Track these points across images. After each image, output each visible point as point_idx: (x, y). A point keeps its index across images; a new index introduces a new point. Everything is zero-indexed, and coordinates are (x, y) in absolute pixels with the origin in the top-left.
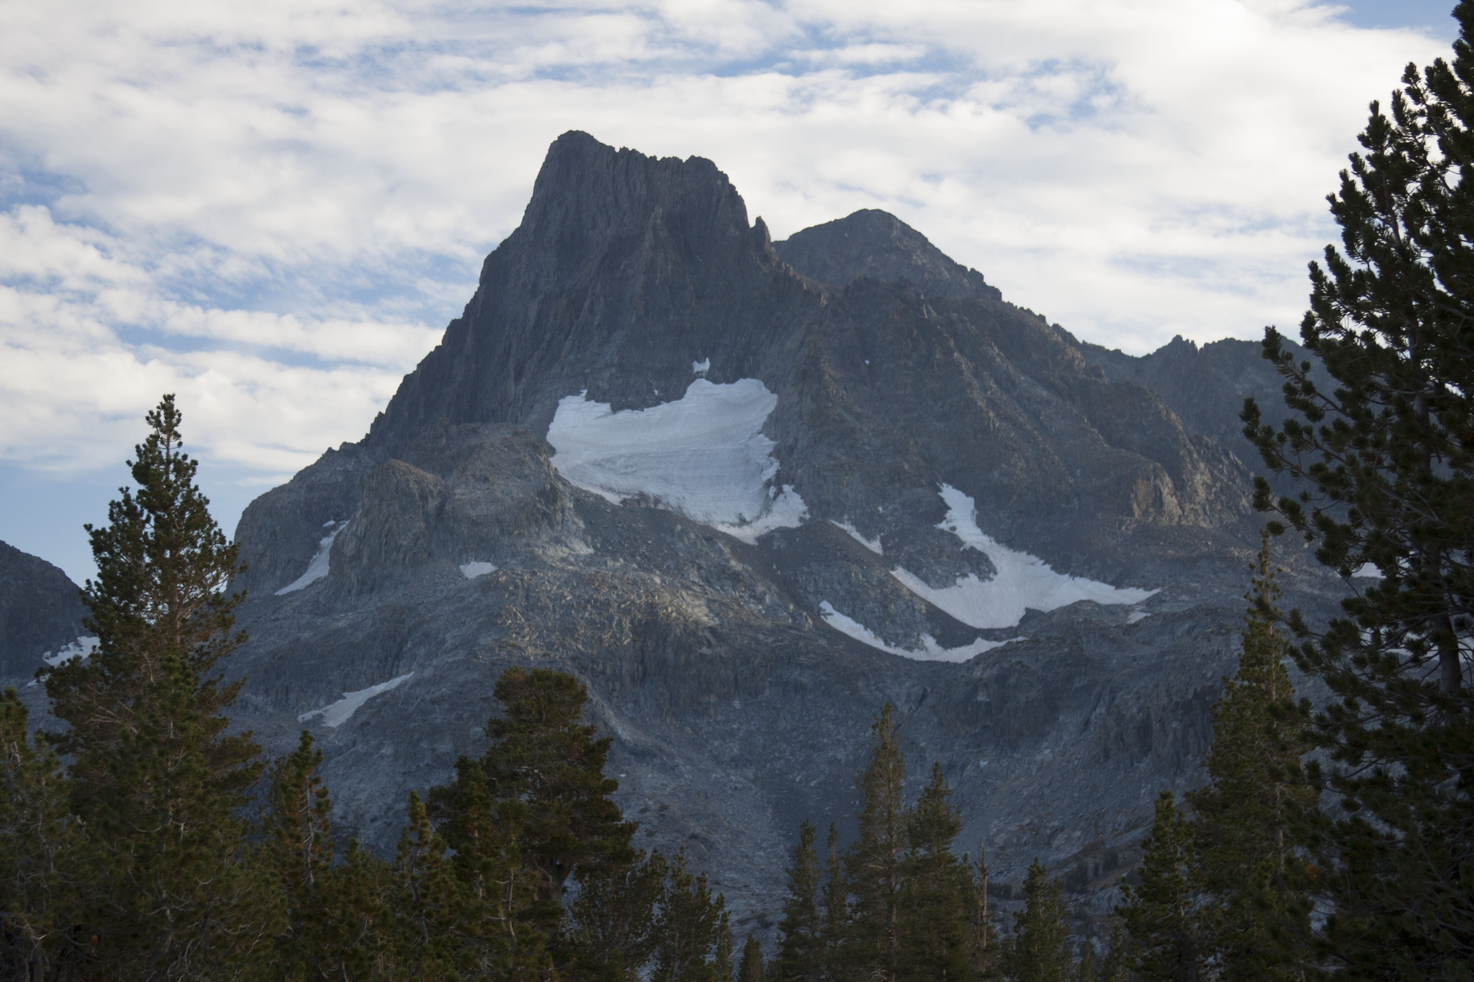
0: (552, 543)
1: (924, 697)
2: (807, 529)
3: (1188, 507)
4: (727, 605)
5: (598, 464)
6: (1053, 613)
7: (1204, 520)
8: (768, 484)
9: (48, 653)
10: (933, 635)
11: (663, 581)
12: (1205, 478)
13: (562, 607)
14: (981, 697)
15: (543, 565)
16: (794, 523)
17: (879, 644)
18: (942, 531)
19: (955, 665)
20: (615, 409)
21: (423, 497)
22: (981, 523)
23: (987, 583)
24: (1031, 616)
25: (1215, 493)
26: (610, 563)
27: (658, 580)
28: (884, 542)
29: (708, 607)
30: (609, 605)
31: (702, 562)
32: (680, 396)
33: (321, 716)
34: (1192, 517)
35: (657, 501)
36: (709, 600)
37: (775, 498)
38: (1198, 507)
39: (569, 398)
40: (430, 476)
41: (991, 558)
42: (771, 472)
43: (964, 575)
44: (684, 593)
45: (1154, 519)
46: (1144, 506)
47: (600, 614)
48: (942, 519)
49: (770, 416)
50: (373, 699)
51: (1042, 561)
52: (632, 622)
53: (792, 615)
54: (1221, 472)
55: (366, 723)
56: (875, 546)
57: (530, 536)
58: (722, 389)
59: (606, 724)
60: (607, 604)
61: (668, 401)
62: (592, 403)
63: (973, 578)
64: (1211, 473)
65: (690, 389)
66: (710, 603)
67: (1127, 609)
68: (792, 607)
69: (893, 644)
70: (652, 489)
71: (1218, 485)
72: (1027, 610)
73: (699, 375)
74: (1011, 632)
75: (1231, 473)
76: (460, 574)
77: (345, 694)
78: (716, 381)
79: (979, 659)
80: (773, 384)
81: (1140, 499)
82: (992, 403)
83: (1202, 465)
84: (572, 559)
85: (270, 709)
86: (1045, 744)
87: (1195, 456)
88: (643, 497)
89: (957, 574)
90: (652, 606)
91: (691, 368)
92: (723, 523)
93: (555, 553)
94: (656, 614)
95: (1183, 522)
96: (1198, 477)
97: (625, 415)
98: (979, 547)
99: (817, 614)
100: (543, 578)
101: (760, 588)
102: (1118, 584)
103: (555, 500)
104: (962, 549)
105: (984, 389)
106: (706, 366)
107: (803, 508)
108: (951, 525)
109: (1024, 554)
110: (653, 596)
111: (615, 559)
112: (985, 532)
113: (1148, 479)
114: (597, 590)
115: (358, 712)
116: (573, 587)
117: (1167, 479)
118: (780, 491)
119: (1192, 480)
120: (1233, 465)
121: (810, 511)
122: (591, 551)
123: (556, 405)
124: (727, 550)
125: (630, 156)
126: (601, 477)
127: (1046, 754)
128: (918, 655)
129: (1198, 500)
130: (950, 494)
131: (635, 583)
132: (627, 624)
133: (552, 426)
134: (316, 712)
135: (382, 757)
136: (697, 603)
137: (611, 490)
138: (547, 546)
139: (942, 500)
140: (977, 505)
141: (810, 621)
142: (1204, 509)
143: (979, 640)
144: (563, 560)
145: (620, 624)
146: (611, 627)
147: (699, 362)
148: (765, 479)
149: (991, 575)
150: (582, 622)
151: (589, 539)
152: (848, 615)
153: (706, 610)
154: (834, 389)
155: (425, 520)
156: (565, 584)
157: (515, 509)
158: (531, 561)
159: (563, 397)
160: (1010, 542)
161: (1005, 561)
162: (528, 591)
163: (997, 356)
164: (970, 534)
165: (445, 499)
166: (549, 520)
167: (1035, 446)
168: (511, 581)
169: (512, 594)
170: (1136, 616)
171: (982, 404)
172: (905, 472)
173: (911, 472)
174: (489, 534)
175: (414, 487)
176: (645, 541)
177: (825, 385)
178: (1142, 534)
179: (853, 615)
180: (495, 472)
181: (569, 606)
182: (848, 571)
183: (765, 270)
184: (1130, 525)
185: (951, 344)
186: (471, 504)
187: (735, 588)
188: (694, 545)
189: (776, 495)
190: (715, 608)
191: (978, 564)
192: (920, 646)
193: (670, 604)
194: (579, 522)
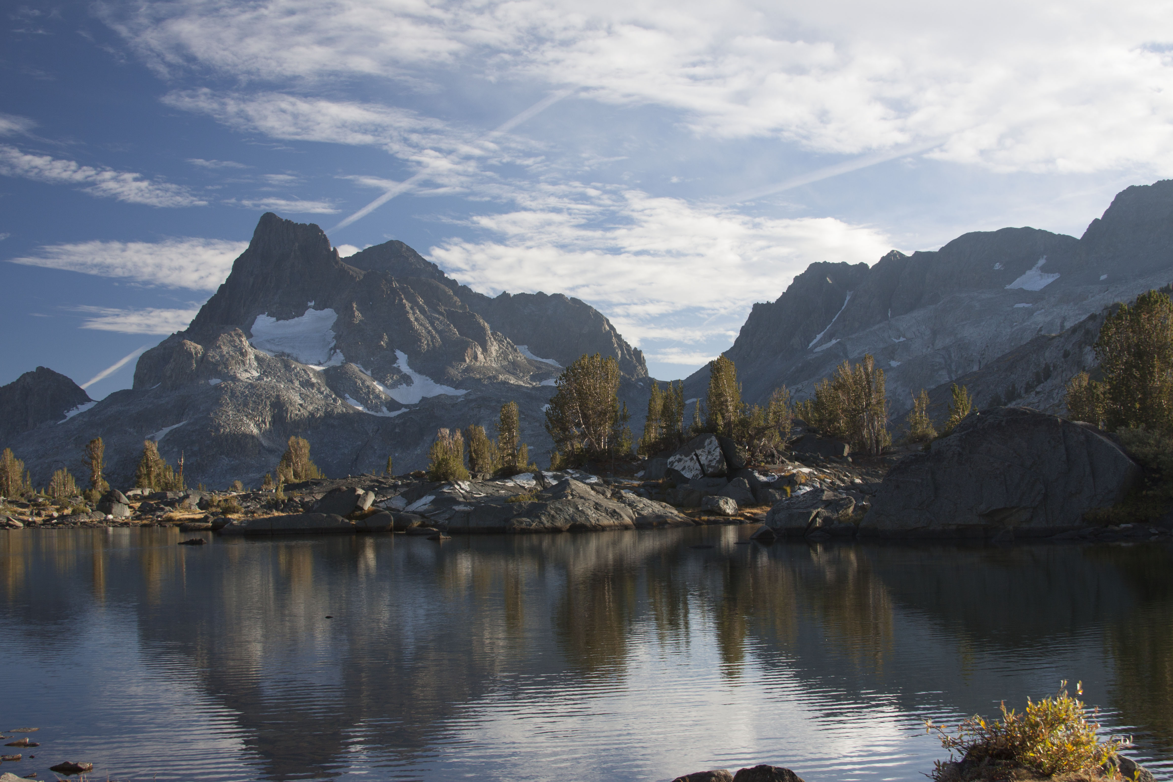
0: (244, 372)
1: (378, 430)
2: (342, 367)
3: (488, 359)
4: (308, 396)
5: (268, 341)
6: (430, 398)
7: (494, 364)
8: (331, 349)
9: (66, 411)
10: (386, 407)
11: (284, 386)
12: (496, 348)
13: (244, 396)
14: (397, 430)
15: (239, 380)
16: (339, 364)
17: (366, 411)
18: (394, 368)
19: (391, 418)
20: (278, 320)
21: (196, 354)
22: (409, 365)
23: (409, 387)
24: (424, 399)
25: (500, 354)
26: (265, 379)
27: (282, 386)
28: (372, 372)
29: (300, 396)
30: (262, 395)
31: (301, 379)
32: (302, 315)
33: (153, 437)
34: (489, 362)
35: (288, 355)
36: (300, 394)
37: (333, 355)
38: (493, 359)
39: (261, 315)
40: (199, 347)
41: (412, 378)
42: (332, 345)
43: (401, 384)
44: (292, 391)
45: (474, 363)
46: (470, 359)
47: (258, 399)
48: (395, 363)
49: (334, 323)
50: (172, 430)
51: (431, 379)
52: (270, 402)
53: (333, 399)
54: (503, 345)
55: (169, 439)
56: (369, 373)
57: (236, 369)
58: (319, 313)
59: (258, 440)
60: (261, 395)
61: (298, 317)
62: (269, 317)
63: (404, 385)
64: (499, 345)
65: (306, 312)
67: (457, 397)
68: (333, 396)
69: (370, 410)
70: (287, 351)
71: (501, 350)
72: (423, 397)
73: (310, 307)
74: (415, 405)
75: (507, 346)
76: (209, 384)
77: (163, 428)
78: (316, 310)
79: (399, 416)
80: (337, 311)
81: (469, 356)
82: (417, 319)
83: (495, 343)
84: (251, 378)
85: (135, 434)
86: (419, 448)
87: (492, 339)
88: (283, 354)
89: (399, 384)
90: (278, 396)
91: (307, 304)
92: (312, 364)
93: (244, 376)
94: (279, 399)
95: (486, 365)
96: (493, 347)
97: (281, 322)
98: (408, 374)
99: (343, 399)
100: (237, 385)
101: (323, 389)
102: (456, 388)
103: (247, 356)
104: (401, 374)
105: (414, 313)
106: (313, 304)
107: (343, 358)
108: (398, 365)
109: (424, 376)
110: (279, 392)
111: (267, 378)
112: (411, 368)
113: (472, 349)
114: (258, 390)
115: (166, 435)
116: (249, 389)
117: (480, 349)
118: (335, 352)
119: (490, 349)
120: (508, 343)
121: (346, 359)
122: (259, 374)
123: (256, 318)
124: (311, 375)
125: (288, 222)
126: (268, 346)
127: (419, 451)
128: (379, 414)
129: (493, 356)
130: (399, 354)
131: (273, 387)
132: (268, 403)
133: (253, 326)
134: (151, 435)
135: (174, 452)
136: (296, 395)
137: (272, 351)
138: (242, 373)
139: (395, 355)
140: (408, 358)
141: (340, 401)
142: (495, 360)
143: (403, 408)
144: (248, 378)
145: (265, 402)
146: (262, 403)
147: (310, 302)
148: (330, 347)
149: (411, 384)
150: (251, 402)
151: (259, 370)
152: (355, 400)
153: (300, 398)
154: (357, 313)
155: (196, 363)
156: (246, 387)
157: (230, 359)
158: (234, 379)
159: (258, 315)
160: (420, 372)
161: (417, 378)
162: (232, 390)
163: (421, 301)
164: (405, 368)
165: (204, 355)
166: (244, 363)
167: (432, 336)
168: (226, 386)
169: (226, 391)
170: (460, 400)
171: (412, 319)
172: (382, 345)
173: (384, 345)
174: (220, 368)
175: (193, 350)
176: (280, 371)
177: (354, 312)
178: (468, 369)
179: (357, 399)
180: (224, 345)
181: (247, 396)
182: (356, 383)
183: (336, 267)
184: (464, 366)
185: (403, 296)
186: (213, 357)
187: (313, 389)
188: (299, 372)
189: (334, 353)
190: (303, 397)
191: (407, 380)
192: (381, 411)
193: (286, 395)
194: (256, 364)
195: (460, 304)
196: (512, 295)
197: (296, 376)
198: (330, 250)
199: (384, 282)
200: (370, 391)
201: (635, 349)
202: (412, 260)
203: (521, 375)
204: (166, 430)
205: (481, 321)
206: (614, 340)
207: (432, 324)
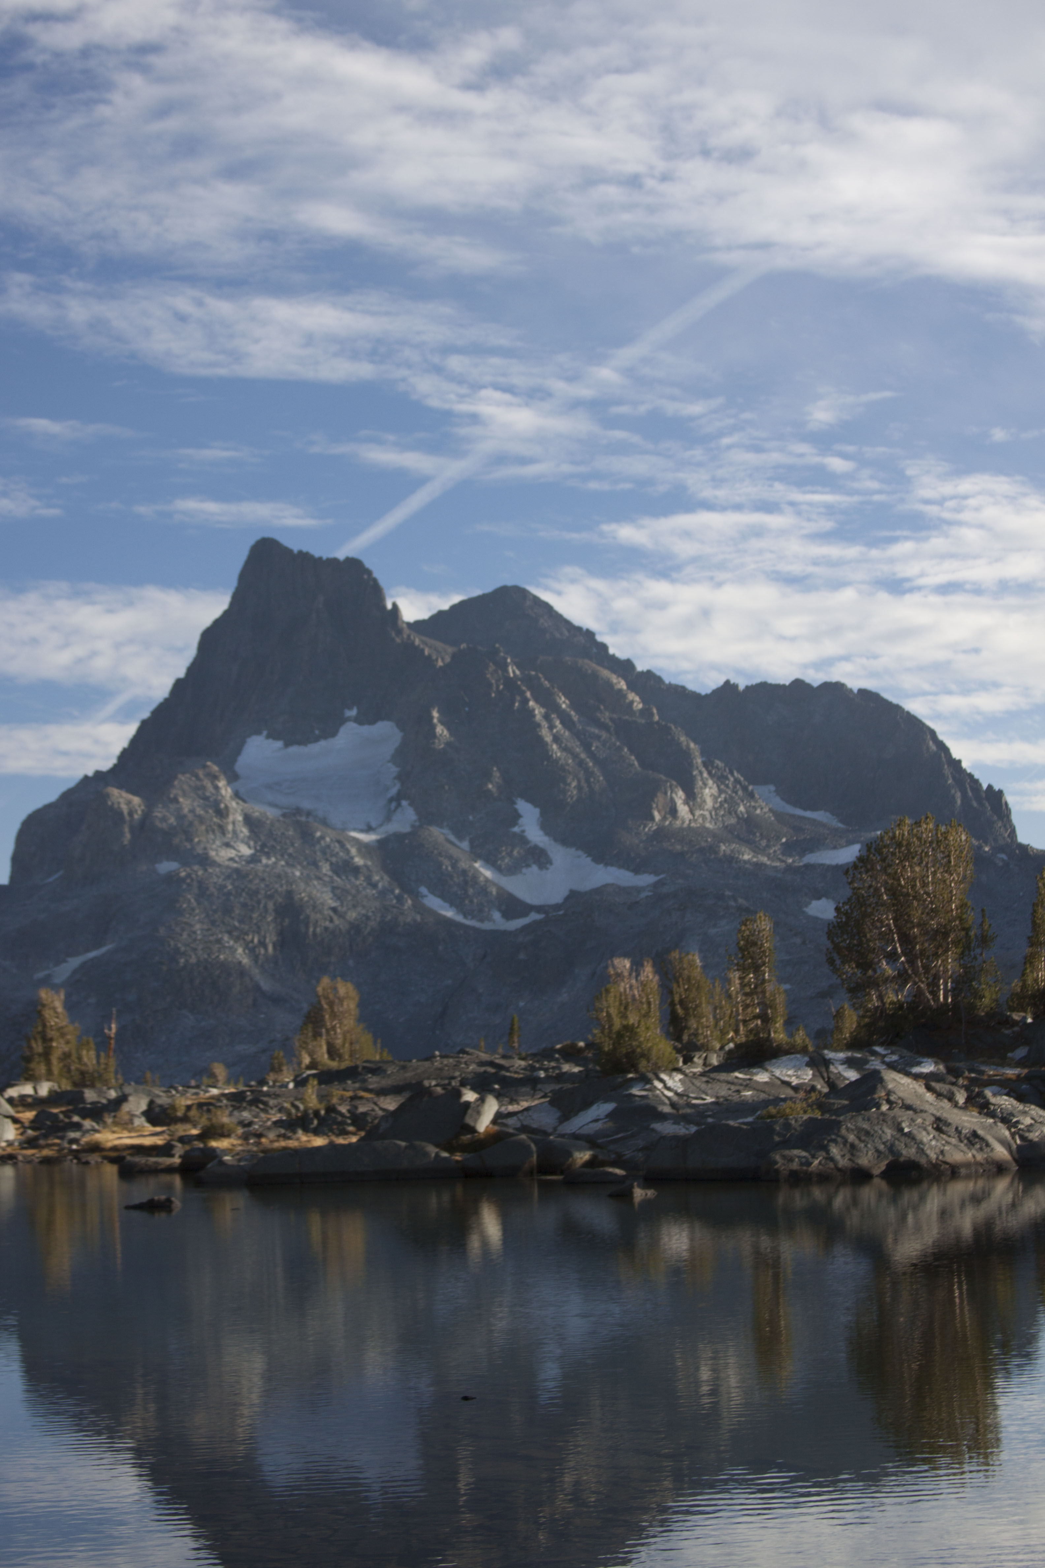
0: (224, 847)
1: (485, 955)
2: (413, 834)
3: (698, 813)
4: (348, 891)
5: (269, 786)
6: (586, 893)
7: (710, 822)
8: (391, 800)
10: (500, 910)
11: (302, 874)
12: (713, 790)
13: (224, 894)
14: (522, 956)
15: (214, 863)
16: (407, 829)
17: (459, 918)
18: (515, 834)
19: (508, 932)
20: (287, 745)
21: (131, 814)
22: (542, 828)
23: (545, 871)
24: (573, 895)
25: (721, 802)
26: (264, 861)
27: (298, 874)
28: (471, 842)
29: (333, 892)
31: (334, 860)
32: (333, 733)
33: (49, 976)
34: (700, 820)
35: (309, 814)
37: (395, 811)
38: (707, 813)
39: (254, 737)
40: (136, 800)
41: (550, 853)
42: (393, 791)
43: (528, 866)
44: (315, 882)
45: (670, 822)
46: (663, 813)
47: (252, 899)
48: (515, 824)
49: (396, 750)
50: (87, 962)
51: (586, 855)
52: (275, 904)
53: (396, 897)
54: (727, 786)
55: (83, 978)
56: (465, 845)
57: (208, 842)
58: (366, 730)
59: (251, 979)
60: (257, 892)
61: (326, 738)
62: (270, 741)
63: (535, 868)
64: (718, 787)
65: (342, 729)
66: (334, 889)
67: (639, 890)
68: (397, 891)
69: (470, 917)
70: (306, 804)
71: (723, 796)
72: (571, 890)
73: (349, 719)
74: (557, 907)
75: (735, 787)
76: (155, 871)
77: (69, 959)
78: (361, 723)
79: (524, 929)
80: (401, 725)
81: (660, 807)
82: (556, 739)
83: (710, 782)
84: (237, 859)
86: (564, 989)
87: (705, 775)
88: (298, 811)
89: (524, 865)
90: (290, 894)
91: (343, 714)
92: (355, 830)
93: (223, 855)
94: (293, 899)
95: (693, 825)
96: (707, 791)
97: (294, 749)
98: (541, 845)
99: (416, 896)
100: (211, 873)
101: (376, 878)
102: (637, 871)
103: (227, 815)
104: (528, 846)
105: (551, 727)
106: (354, 712)
107: (415, 817)
108: (522, 828)
109: (572, 851)
110: (291, 885)
111: (269, 858)
112: (547, 834)
113: (666, 793)
114: (251, 881)
115: (75, 972)
116: (234, 879)
117: (682, 792)
118: (399, 805)
119: (702, 793)
120: (737, 781)
121: (420, 819)
122: (253, 851)
123: (243, 742)
124: (353, 851)
125: (305, 557)
126: (270, 796)
127: (564, 996)
128: (486, 926)
129: (706, 807)
130: (522, 806)
131: (279, 876)
132: (271, 906)
133: (240, 758)
134: (47, 972)
136: (325, 889)
137: (275, 806)
138: (219, 849)
139: (516, 811)
140: (542, 814)
141: (410, 902)
142: (711, 814)
143: (532, 914)
144: (231, 859)
145: (265, 907)
146: (259, 908)
147: (349, 709)
148: (389, 796)
149: (548, 866)
150: (238, 905)
151: (252, 843)
152: (439, 896)
153: (331, 895)
154: (440, 729)
155: (132, 831)
156: (228, 877)
157: (196, 823)
158: (205, 861)
159: (249, 736)
160: (564, 841)
161: (559, 855)
162: (200, 883)
163: (563, 702)
164: (535, 835)
165: (147, 815)
166: (222, 830)
167: (586, 770)
168: (189, 876)
169: (189, 885)
170: (643, 895)
171: (548, 739)
172: (489, 791)
173: (494, 790)
174: (176, 841)
175: (125, 808)
176: (292, 844)
177: (433, 727)
178: (661, 834)
179: (442, 896)
180: (185, 795)
181: (229, 893)
182: (440, 865)
183: (398, 640)
184: (652, 827)
185: (528, 694)
186: (164, 819)
187: (357, 878)
188: (328, 846)
189: (396, 808)
190: (339, 893)
191: (539, 857)
192: (490, 919)
193: (304, 891)
194: (245, 831)
195: (641, 706)
196: (741, 687)
197: (324, 852)
198: (384, 607)
199: (492, 667)
200: (470, 879)
201: (990, 787)
202: (544, 622)
203: (764, 843)
204: (74, 962)
205: (683, 738)
206: (947, 770)
207: (587, 747)
